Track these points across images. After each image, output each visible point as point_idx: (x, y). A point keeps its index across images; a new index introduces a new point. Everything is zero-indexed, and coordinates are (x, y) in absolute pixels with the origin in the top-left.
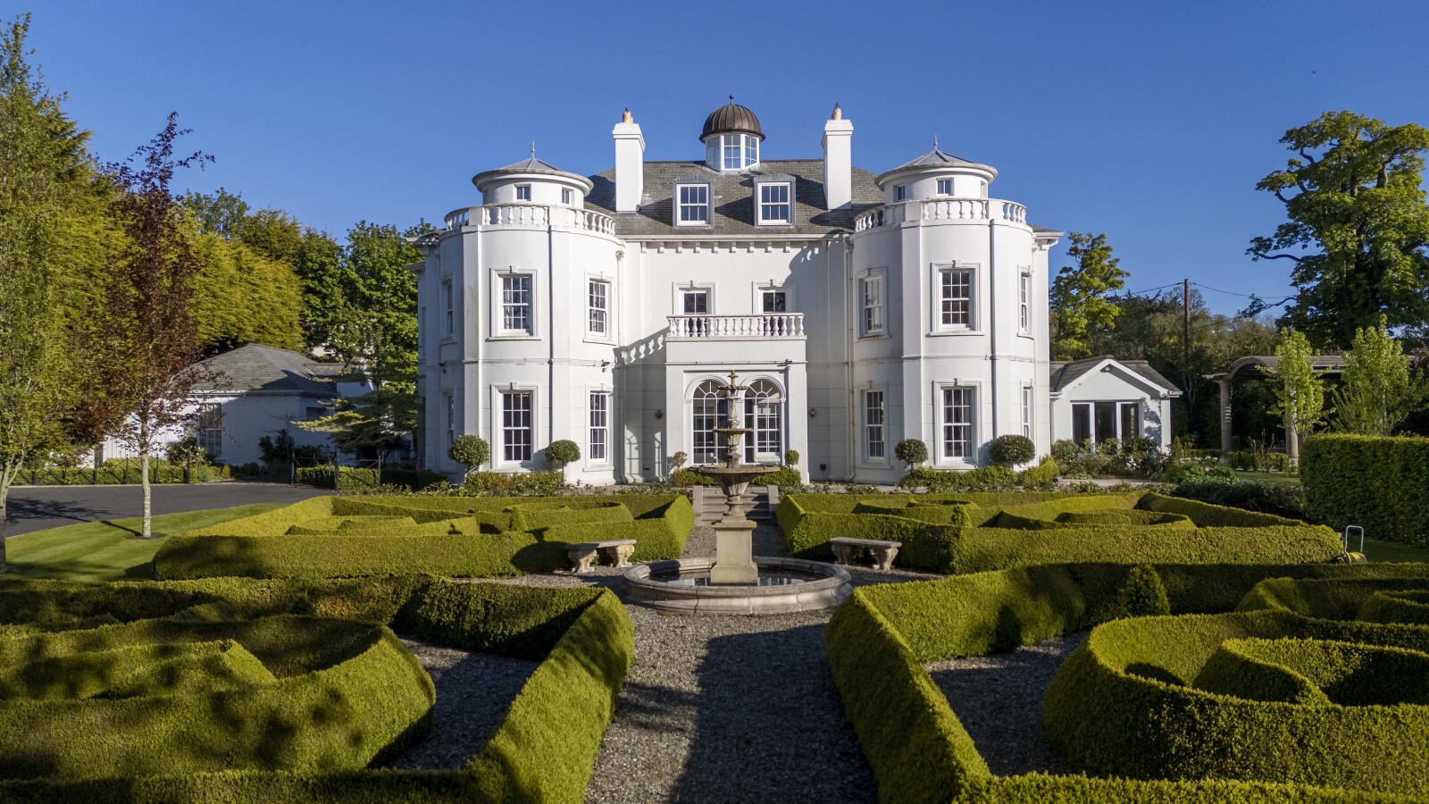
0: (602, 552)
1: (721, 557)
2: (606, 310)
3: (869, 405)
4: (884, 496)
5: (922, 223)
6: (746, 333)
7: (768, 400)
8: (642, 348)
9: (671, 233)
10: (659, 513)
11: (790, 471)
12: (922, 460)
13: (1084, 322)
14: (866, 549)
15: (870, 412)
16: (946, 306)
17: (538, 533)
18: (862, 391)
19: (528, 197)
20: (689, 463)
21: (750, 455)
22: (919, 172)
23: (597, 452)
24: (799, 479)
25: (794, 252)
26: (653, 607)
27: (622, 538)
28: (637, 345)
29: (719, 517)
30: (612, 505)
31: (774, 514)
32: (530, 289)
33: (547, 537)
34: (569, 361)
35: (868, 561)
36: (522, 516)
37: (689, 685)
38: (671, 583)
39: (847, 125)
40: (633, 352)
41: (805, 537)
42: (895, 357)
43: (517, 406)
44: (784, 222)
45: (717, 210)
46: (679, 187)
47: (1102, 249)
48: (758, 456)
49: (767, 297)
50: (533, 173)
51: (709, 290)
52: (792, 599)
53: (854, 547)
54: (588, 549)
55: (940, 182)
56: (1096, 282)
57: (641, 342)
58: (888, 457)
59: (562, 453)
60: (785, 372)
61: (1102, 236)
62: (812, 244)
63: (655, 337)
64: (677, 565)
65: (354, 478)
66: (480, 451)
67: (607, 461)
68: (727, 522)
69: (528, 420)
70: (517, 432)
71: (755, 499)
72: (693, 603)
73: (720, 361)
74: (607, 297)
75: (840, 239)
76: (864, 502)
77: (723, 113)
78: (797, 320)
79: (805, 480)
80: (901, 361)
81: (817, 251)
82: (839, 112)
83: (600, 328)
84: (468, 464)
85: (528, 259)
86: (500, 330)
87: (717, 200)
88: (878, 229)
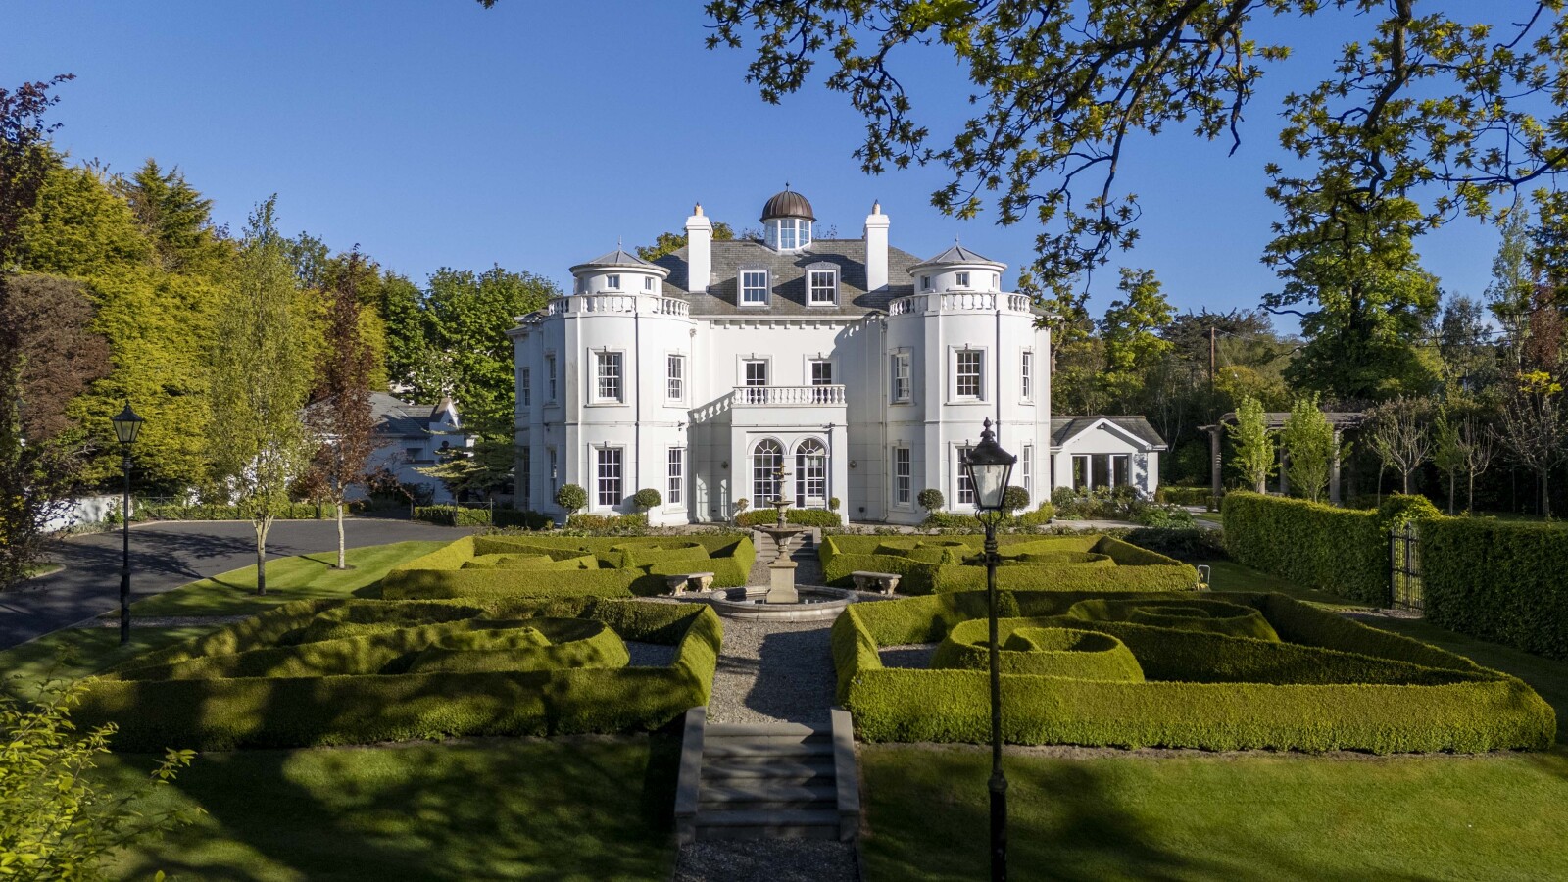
0: (691, 581)
1: (774, 585)
2: (682, 379)
3: (899, 459)
4: (902, 537)
5: (941, 313)
6: (797, 401)
7: (815, 454)
8: (711, 409)
9: (736, 313)
10: (728, 551)
11: (832, 514)
12: (939, 507)
13: (1132, 356)
14: (877, 579)
15: (899, 465)
16: (960, 380)
17: (646, 568)
18: (894, 448)
19: (617, 285)
20: (750, 508)
21: (800, 501)
22: (940, 267)
23: (674, 498)
24: (840, 521)
25: (839, 329)
26: (731, 617)
27: (704, 571)
28: (706, 407)
29: (773, 559)
30: (692, 545)
31: (817, 551)
32: (621, 367)
33: (653, 571)
34: (652, 423)
35: (878, 588)
36: (630, 555)
37: (755, 656)
38: (741, 602)
39: (885, 219)
40: (703, 413)
41: (834, 571)
42: (919, 422)
43: (610, 461)
44: (830, 303)
45: (775, 290)
46: (742, 273)
47: (1152, 284)
48: (807, 499)
49: (816, 368)
50: (622, 266)
51: (767, 360)
52: (818, 612)
53: (869, 579)
54: (682, 579)
55: (959, 276)
56: (1146, 316)
57: (710, 404)
58: (911, 503)
59: (647, 499)
60: (830, 433)
61: (1151, 272)
62: (853, 323)
63: (721, 400)
64: (744, 591)
65: (469, 517)
66: (579, 497)
67: (682, 505)
68: (778, 563)
69: (618, 471)
70: (610, 482)
71: (803, 539)
72: (755, 614)
73: (776, 423)
74: (682, 368)
75: (877, 319)
76: (883, 544)
77: (780, 199)
78: (839, 390)
79: (845, 522)
80: (924, 425)
81: (857, 328)
82: (878, 207)
83: (676, 394)
84: (571, 508)
85: (618, 340)
86: (596, 398)
87: (775, 280)
88: (907, 315)
